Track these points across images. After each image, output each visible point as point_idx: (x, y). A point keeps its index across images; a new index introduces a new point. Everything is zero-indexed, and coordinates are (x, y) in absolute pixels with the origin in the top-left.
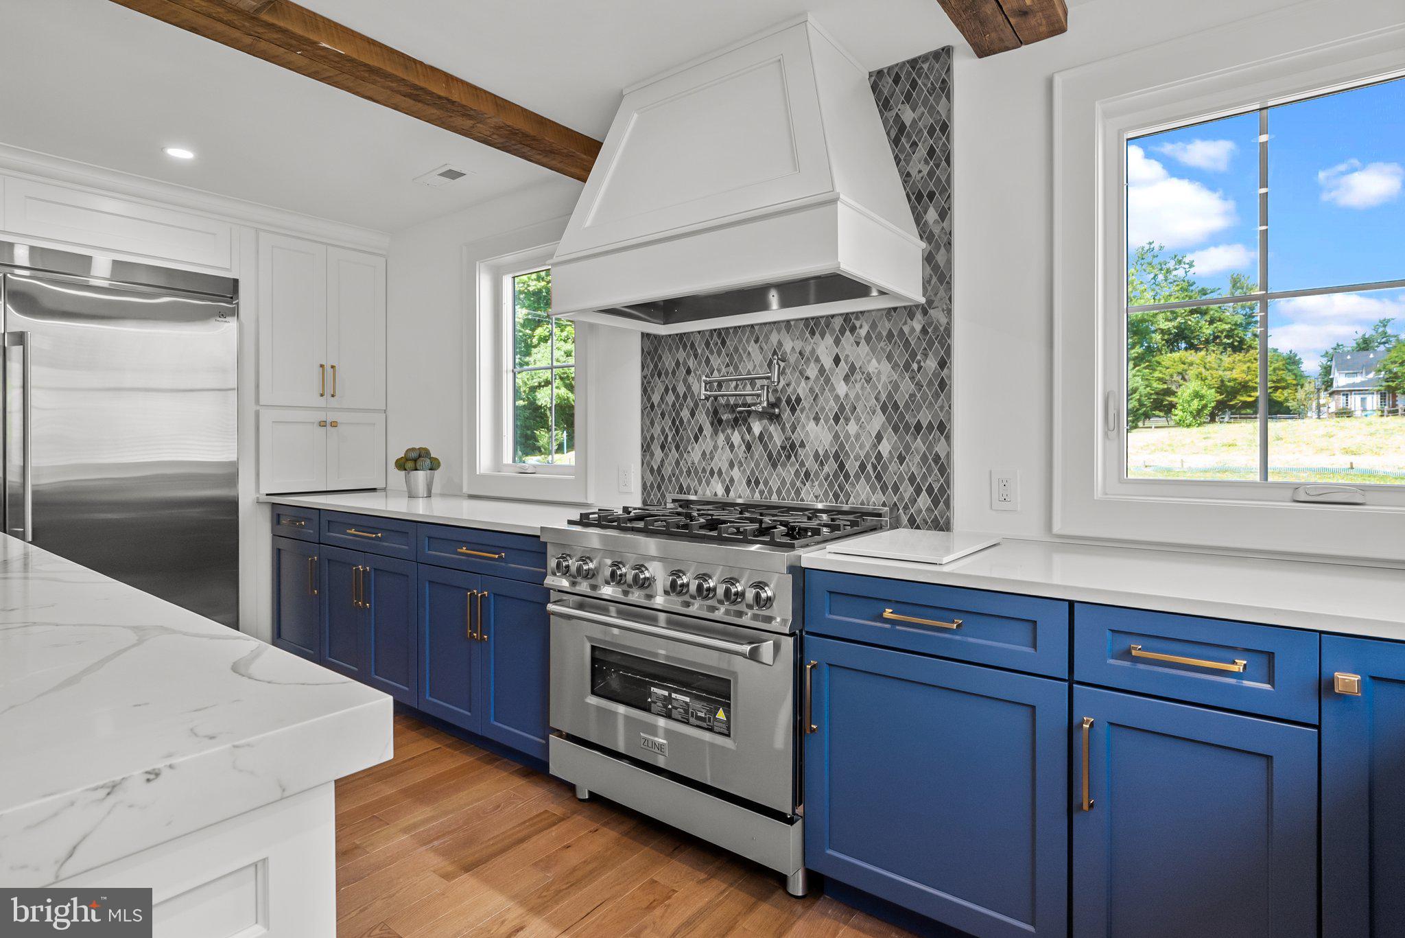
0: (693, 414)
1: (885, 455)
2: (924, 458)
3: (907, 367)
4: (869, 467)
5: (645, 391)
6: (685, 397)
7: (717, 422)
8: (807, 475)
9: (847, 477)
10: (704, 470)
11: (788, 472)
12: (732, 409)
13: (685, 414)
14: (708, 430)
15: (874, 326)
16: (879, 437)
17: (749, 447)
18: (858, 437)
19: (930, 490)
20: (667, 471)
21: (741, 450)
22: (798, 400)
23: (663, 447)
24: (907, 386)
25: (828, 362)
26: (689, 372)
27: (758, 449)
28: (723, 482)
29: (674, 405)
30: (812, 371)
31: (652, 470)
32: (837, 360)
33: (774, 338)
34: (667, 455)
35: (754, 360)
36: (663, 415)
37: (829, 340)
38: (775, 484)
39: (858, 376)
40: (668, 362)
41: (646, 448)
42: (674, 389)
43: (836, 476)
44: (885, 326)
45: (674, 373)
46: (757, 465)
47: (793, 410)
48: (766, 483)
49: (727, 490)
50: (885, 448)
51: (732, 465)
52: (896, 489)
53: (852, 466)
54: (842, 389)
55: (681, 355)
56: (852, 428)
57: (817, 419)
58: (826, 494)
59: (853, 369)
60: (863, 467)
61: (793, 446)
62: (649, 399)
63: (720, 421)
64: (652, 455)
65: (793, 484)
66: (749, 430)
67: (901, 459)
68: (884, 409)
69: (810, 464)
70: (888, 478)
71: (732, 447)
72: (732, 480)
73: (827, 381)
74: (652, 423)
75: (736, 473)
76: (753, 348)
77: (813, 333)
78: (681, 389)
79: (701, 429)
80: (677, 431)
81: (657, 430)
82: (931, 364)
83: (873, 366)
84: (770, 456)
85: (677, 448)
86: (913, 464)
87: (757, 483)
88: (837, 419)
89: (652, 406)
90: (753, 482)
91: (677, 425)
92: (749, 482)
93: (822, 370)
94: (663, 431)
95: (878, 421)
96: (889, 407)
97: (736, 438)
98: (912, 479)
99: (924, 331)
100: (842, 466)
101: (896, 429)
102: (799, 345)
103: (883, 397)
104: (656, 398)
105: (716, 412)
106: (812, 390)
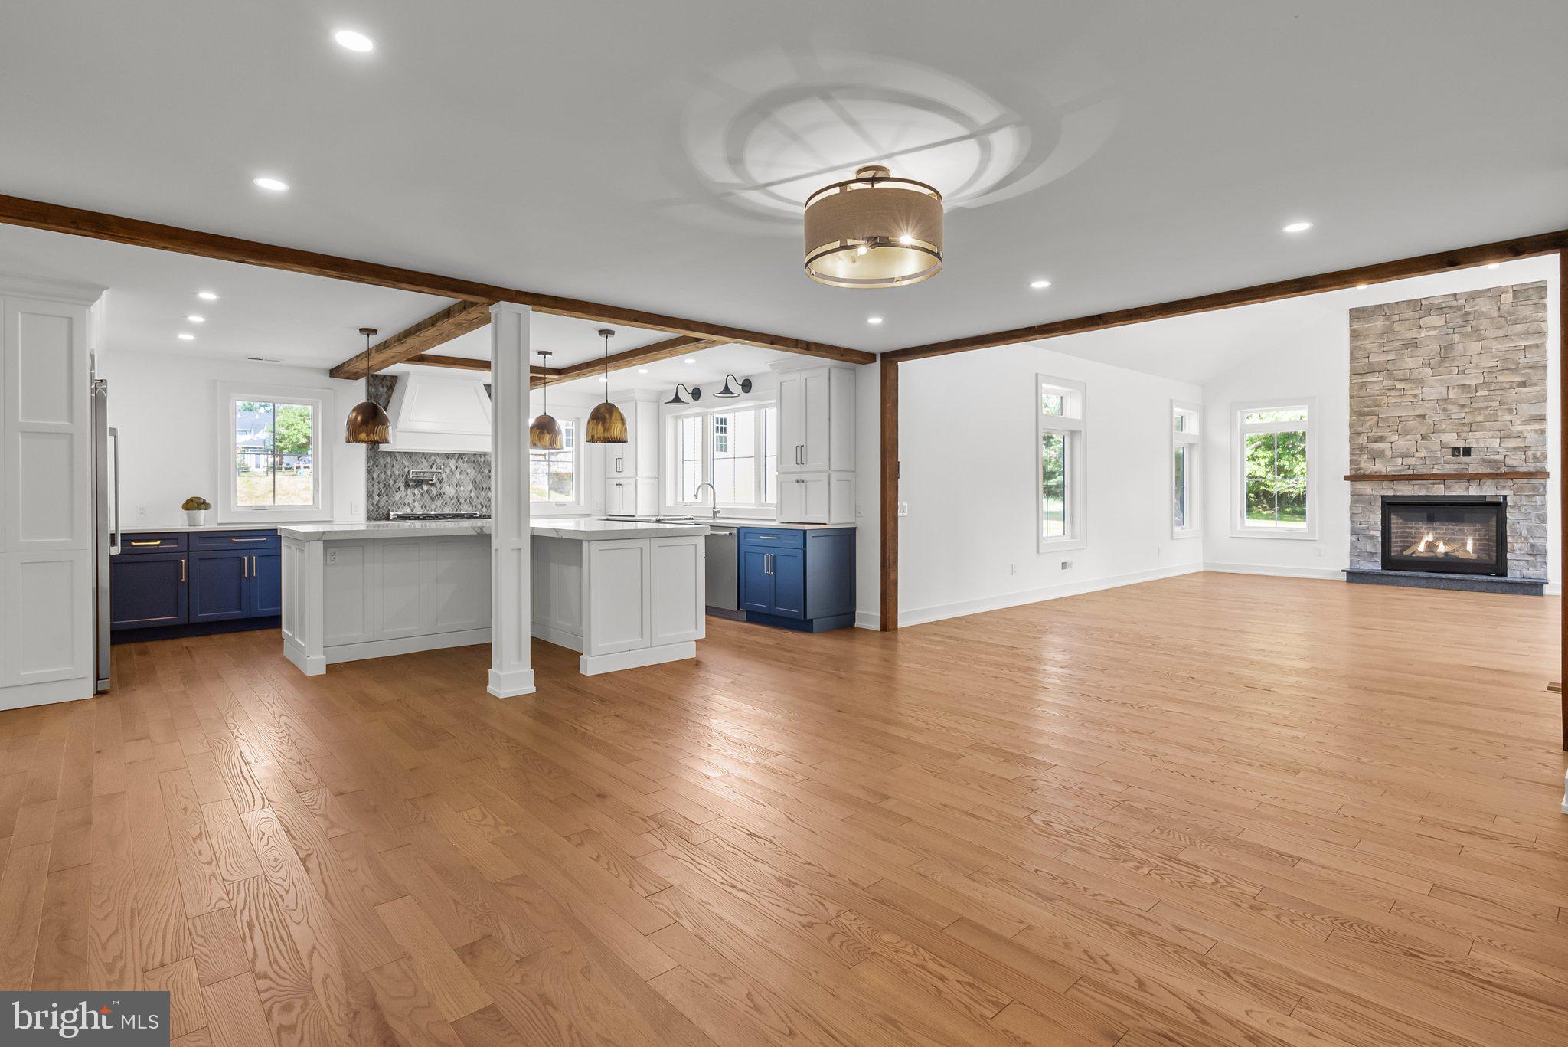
0: (395, 482)
1: (473, 496)
2: (484, 498)
3: (479, 471)
4: (468, 501)
5: (369, 472)
6: (391, 476)
7: (407, 485)
8: (446, 504)
9: (460, 504)
10: (401, 503)
11: (439, 503)
12: (415, 481)
13: (391, 482)
14: (403, 488)
15: (469, 458)
16: (471, 491)
17: (422, 495)
18: (464, 491)
19: (486, 506)
20: (382, 504)
21: (418, 496)
22: (442, 479)
23: (379, 495)
24: (479, 477)
25: (453, 468)
26: (393, 466)
27: (426, 496)
28: (410, 507)
29: (385, 479)
30: (448, 470)
31: (373, 505)
32: (457, 467)
33: (433, 458)
34: (381, 499)
35: (425, 465)
36: (379, 483)
37: (454, 461)
38: (433, 507)
39: (464, 473)
40: (382, 462)
41: (370, 495)
42: (385, 473)
43: (457, 504)
44: (473, 459)
45: (385, 466)
46: (426, 500)
47: (440, 482)
48: (429, 507)
49: (412, 510)
50: (473, 494)
51: (414, 501)
52: (476, 506)
53: (462, 501)
54: (458, 476)
55: (389, 460)
56: (462, 488)
57: (449, 486)
58: (453, 509)
59: (462, 470)
60: (466, 500)
61: (440, 494)
62: (371, 476)
63: (409, 486)
64: (373, 498)
65: (440, 507)
66: (422, 489)
67: (478, 498)
68: (472, 483)
69: (447, 500)
70: (474, 504)
71: (414, 495)
72: (414, 507)
73: (453, 474)
74: (373, 485)
75: (416, 504)
76: (424, 460)
77: (448, 458)
78: (389, 473)
79: (399, 488)
80: (387, 489)
81: (376, 488)
82: (487, 471)
83: (469, 470)
84: (431, 498)
85: (387, 495)
86: (481, 499)
87: (426, 507)
88: (457, 486)
89: (373, 479)
90: (424, 507)
91: (387, 487)
92: (422, 507)
93: (451, 470)
94: (379, 489)
95: (471, 486)
96: (474, 482)
97: (416, 491)
98: (481, 503)
99: (484, 462)
100: (458, 500)
101: (476, 489)
102: (443, 461)
103: (472, 479)
104: (375, 476)
105: (407, 482)
106: (447, 476)
